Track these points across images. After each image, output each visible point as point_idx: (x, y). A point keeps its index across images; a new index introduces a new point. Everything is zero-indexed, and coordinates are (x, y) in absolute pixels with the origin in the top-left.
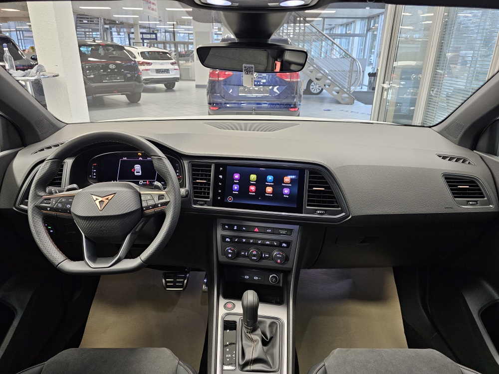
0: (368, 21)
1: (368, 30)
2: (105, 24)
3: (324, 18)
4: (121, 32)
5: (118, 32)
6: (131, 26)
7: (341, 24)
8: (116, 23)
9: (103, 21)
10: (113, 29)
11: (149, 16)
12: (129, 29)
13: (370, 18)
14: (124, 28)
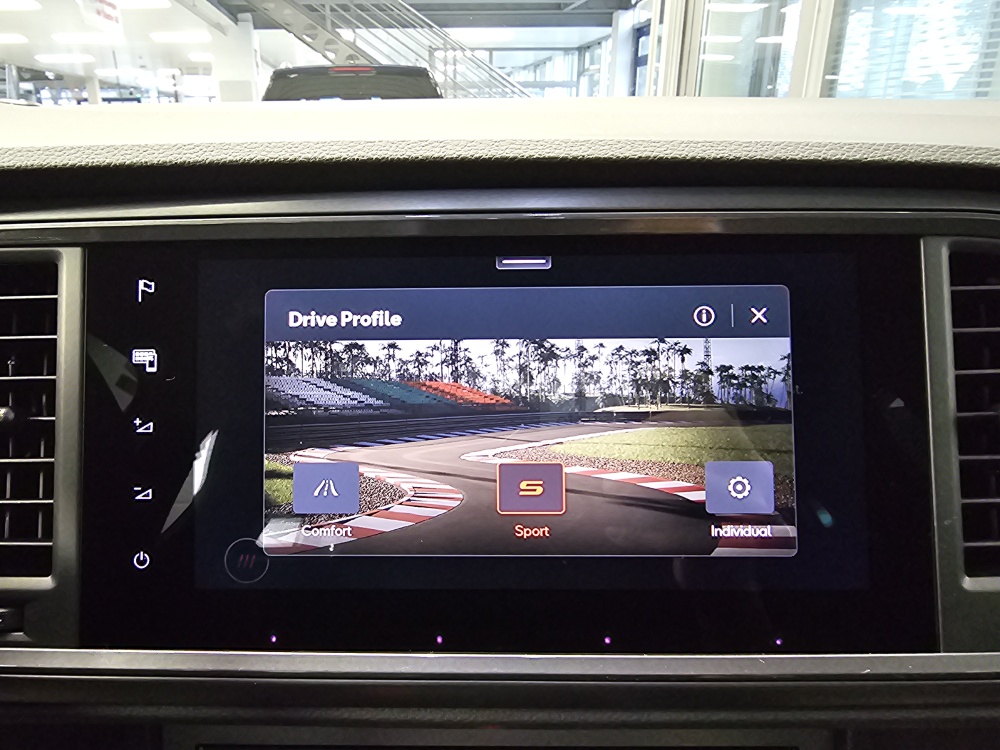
0: (580, 55)
1: (580, 74)
2: (22, 79)
3: (491, 50)
4: (61, 98)
5: (56, 100)
6: (80, 83)
7: (523, 64)
8: (47, 78)
9: (14, 72)
10: (42, 92)
11: (114, 53)
12: (77, 90)
13: (582, 49)
14: (66, 88)
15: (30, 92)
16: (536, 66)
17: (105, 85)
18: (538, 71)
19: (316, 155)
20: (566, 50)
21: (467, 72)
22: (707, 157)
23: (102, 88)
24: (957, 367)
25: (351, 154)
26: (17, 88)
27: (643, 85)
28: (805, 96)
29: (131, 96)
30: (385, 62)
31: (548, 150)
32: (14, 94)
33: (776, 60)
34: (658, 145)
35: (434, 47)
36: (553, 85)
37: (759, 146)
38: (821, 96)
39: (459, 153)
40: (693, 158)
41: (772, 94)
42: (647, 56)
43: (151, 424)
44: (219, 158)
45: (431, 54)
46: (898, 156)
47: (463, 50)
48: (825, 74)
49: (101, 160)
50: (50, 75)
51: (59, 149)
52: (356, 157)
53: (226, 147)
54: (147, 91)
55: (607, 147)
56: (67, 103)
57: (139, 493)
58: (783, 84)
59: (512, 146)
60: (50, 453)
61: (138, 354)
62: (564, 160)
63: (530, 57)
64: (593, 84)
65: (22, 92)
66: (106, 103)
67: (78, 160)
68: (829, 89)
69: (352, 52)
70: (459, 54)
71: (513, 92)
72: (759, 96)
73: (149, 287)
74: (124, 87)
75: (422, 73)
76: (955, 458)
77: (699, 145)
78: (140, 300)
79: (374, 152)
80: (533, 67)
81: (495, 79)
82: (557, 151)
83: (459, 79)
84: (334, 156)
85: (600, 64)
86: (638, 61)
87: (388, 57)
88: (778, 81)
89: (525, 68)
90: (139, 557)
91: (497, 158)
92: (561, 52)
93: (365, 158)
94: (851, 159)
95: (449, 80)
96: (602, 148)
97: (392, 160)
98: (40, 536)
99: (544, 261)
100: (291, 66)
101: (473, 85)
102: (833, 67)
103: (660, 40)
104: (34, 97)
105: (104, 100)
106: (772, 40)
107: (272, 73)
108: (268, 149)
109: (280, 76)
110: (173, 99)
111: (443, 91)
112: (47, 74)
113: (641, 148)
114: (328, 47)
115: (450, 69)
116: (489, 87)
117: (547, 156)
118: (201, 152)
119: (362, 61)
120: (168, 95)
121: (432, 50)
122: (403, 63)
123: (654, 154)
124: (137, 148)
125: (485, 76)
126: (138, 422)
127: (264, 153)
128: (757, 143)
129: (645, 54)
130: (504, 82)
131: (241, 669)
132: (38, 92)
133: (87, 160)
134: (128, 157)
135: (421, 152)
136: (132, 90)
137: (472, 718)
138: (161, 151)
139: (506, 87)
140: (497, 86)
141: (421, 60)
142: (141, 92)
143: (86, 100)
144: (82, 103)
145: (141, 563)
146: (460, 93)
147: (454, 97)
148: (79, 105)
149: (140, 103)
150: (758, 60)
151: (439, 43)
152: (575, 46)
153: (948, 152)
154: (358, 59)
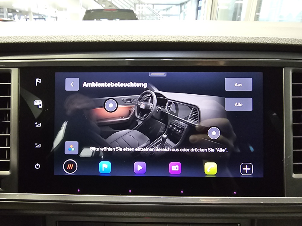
0: (181, 6)
1: (181, 12)
2: (9, 12)
3: (153, 4)
4: (21, 18)
5: (19, 18)
6: (27, 13)
8: (16, 12)
9: (6, 10)
10: (15, 16)
11: (37, 4)
12: (26, 16)
13: (181, 4)
14: (23, 15)
15: (11, 16)
16: (167, 9)
17: (34, 14)
18: (168, 11)
19: (92, 40)
20: (177, 5)
21: (146, 11)
22: (216, 42)
23: (33, 15)
24: (293, 109)
25: (103, 40)
26: (7, 15)
27: (200, 16)
28: (250, 20)
29: (42, 18)
30: (121, 8)
32: (6, 16)
33: (241, 8)
34: (201, 37)
36: (172, 15)
38: (254, 20)
39: (137, 39)
40: (212, 42)
41: (239, 19)
42: (201, 7)
43: (40, 124)
44: (61, 40)
45: (135, 6)
46: (277, 42)
47: (145, 4)
48: (256, 13)
49: (24, 41)
50: (17, 11)
51: (10, 37)
52: (105, 41)
53: (63, 37)
54: (47, 16)
55: (184, 38)
56: (23, 20)
57: (37, 145)
58: (243, 16)
59: (154, 37)
60: (9, 133)
62: (171, 42)
63: (165, 7)
64: (185, 15)
65: (9, 16)
67: (16, 40)
68: (257, 18)
69: (110, 4)
70: (143, 5)
71: (160, 18)
72: (235, 20)
73: (40, 81)
74: (40, 15)
75: (131, 12)
76: (292, 137)
77: (214, 38)
78: (37, 85)
79: (110, 39)
80: (166, 10)
81: (154, 13)
83: (143, 14)
84: (98, 40)
85: (187, 9)
86: (199, 8)
87: (122, 6)
88: (241, 15)
89: (164, 10)
90: (37, 165)
91: (149, 41)
92: (175, 6)
93: (108, 41)
94: (262, 42)
95: (140, 13)
96: (183, 38)
97: (116, 41)
98: (6, 158)
99: (164, 74)
100: (91, 9)
101: (148, 15)
102: (258, 11)
103: (205, 2)
104: (13, 18)
105: (34, 19)
106: (240, 2)
107: (85, 11)
108: (77, 38)
109: (88, 12)
110: (55, 19)
111: (138, 17)
113: (196, 39)
114: (104, 3)
115: (141, 10)
116: (152, 16)
117: (165, 41)
118: (55, 38)
119: (113, 8)
120: (54, 17)
121: (135, 4)
122: (126, 8)
123: (200, 40)
124: (35, 37)
125: (152, 13)
126: (36, 123)
127: (75, 39)
128: (232, 37)
129: (200, 6)
130: (157, 14)
131: (68, 200)
133: (19, 40)
134: (32, 40)
135: (125, 39)
136: (43, 16)
137: (140, 215)
138: (42, 38)
139: (157, 16)
140: (155, 16)
141: (131, 7)
142: (46, 16)
143: (28, 19)
144: (27, 20)
145: (38, 167)
146: (144, 18)
147: (142, 19)
148: (27, 21)
149: (45, 20)
150: (236, 8)
151: (137, 2)
152: (179, 3)
153: (293, 40)
154: (112, 6)
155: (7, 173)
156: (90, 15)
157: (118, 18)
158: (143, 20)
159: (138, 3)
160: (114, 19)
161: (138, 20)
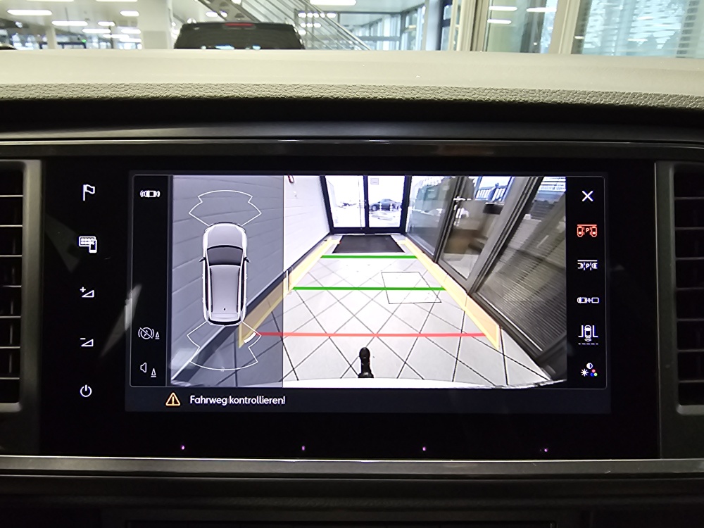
0: (402, 17)
1: (402, 32)
3: (339, 13)
4: (27, 42)
5: (23, 43)
6: (41, 30)
7: (362, 24)
8: (17, 27)
10: (13, 37)
11: (66, 9)
12: (39, 36)
13: (404, 14)
14: (31, 34)
15: (4, 36)
16: (371, 25)
17: (60, 32)
18: (372, 29)
20: (393, 14)
21: (321, 28)
23: (57, 35)
24: (677, 256)
27: (446, 40)
28: (561, 52)
29: (77, 40)
30: (262, 20)
31: (387, 93)
33: (540, 24)
34: (468, 91)
35: (298, 9)
36: (383, 39)
37: (541, 93)
38: (572, 53)
41: (536, 50)
42: (449, 20)
43: (93, 291)
45: (296, 15)
46: (641, 102)
47: (319, 12)
48: (576, 35)
51: (22, 86)
53: (149, 86)
54: (91, 38)
55: (430, 91)
56: (31, 46)
57: (84, 342)
58: (545, 42)
59: (360, 89)
60: (18, 312)
61: (82, 240)
63: (367, 18)
64: (411, 39)
66: (60, 46)
68: (577, 47)
69: (239, 12)
70: (316, 15)
71: (354, 44)
72: (527, 52)
73: (91, 190)
74: (73, 34)
75: (289, 29)
76: (674, 320)
78: (84, 199)
80: (368, 26)
81: (342, 34)
82: (394, 94)
83: (316, 33)
85: (416, 24)
86: (443, 23)
87: (265, 16)
88: (542, 40)
89: (362, 26)
90: (84, 389)
92: (389, 16)
94: (607, 103)
95: (308, 33)
96: (427, 92)
98: (10, 371)
100: (195, 22)
101: (326, 38)
102: (581, 30)
103: (459, 8)
104: (7, 41)
105: (59, 43)
106: (538, 10)
107: (181, 27)
109: (187, 29)
110: (109, 45)
111: (304, 42)
112: (17, 24)
114: (223, 8)
115: (310, 26)
116: (337, 39)
118: (130, 90)
119: (246, 19)
120: (105, 40)
121: (296, 12)
122: (276, 21)
124: (82, 86)
125: (334, 31)
126: (83, 290)
127: (177, 92)
129: (448, 18)
130: (348, 36)
132: (11, 37)
136: (79, 36)
138: (100, 88)
139: (349, 40)
140: (343, 39)
141: (288, 19)
142: (86, 38)
143: (45, 43)
144: (43, 46)
145: (86, 393)
146: (316, 44)
147: (313, 48)
148: (41, 48)
149: (85, 47)
150: (528, 24)
151: (302, 7)
152: (399, 10)
153: (676, 100)
154: (243, 17)
155: (14, 407)
156: (193, 36)
157: (256, 45)
158: (317, 49)
159: (303, 9)
160: (248, 46)
161: (304, 48)
